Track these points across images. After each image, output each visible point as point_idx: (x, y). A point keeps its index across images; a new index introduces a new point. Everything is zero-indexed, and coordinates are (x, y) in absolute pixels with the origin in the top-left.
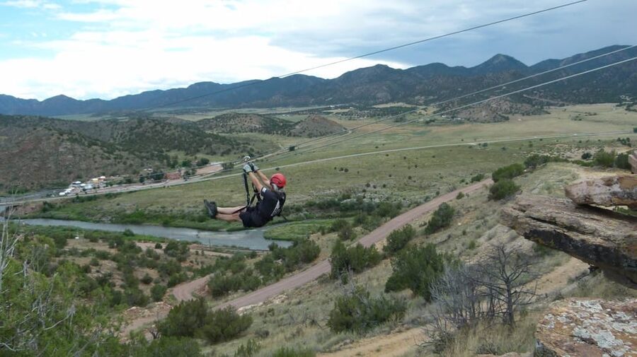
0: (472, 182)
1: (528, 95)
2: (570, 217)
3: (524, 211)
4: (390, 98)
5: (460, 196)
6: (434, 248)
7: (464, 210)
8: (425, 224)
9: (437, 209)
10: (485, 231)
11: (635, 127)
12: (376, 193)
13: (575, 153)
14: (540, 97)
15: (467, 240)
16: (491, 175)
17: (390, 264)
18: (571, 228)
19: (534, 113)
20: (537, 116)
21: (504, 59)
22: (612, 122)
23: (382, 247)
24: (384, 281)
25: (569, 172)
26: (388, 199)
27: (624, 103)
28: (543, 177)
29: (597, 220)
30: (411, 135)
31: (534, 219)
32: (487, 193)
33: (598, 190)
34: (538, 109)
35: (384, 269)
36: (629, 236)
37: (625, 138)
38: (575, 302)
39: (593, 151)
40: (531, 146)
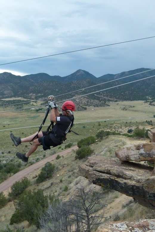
0: (65, 148)
1: (97, 95)
2: (118, 169)
3: (92, 167)
4: (13, 95)
5: (58, 157)
6: (42, 192)
7: (61, 166)
8: (36, 177)
9: (44, 166)
10: (74, 179)
11: (154, 114)
12: (4, 157)
13: (124, 129)
14: (104, 96)
15: (63, 185)
16: (76, 143)
17: (13, 205)
18: (118, 176)
19: (101, 106)
20: (103, 107)
21: (83, 73)
22: (142, 111)
23: (8, 194)
24: (9, 217)
25: (121, 141)
26: (12, 161)
27: (148, 100)
28: (106, 144)
29: (133, 170)
30: (28, 119)
31: (98, 171)
32: (75, 155)
33: (133, 153)
34: (103, 103)
35: (9, 209)
36: (148, 179)
37: (150, 121)
38: (112, 225)
39: (133, 128)
40: (100, 125)
